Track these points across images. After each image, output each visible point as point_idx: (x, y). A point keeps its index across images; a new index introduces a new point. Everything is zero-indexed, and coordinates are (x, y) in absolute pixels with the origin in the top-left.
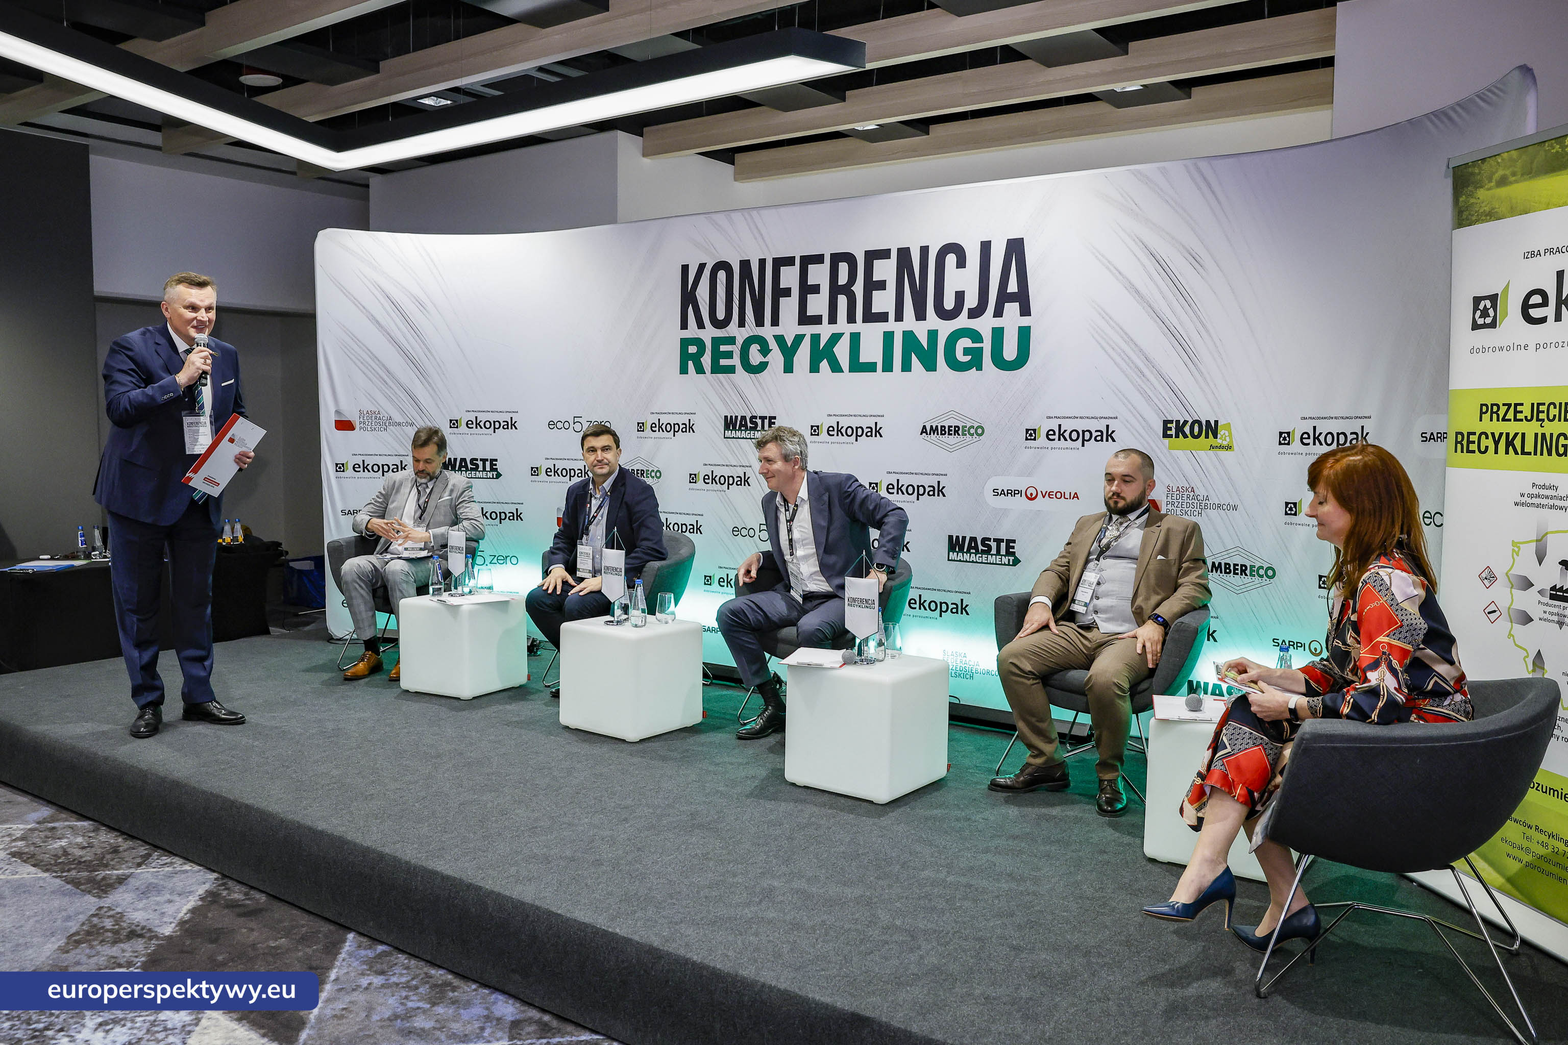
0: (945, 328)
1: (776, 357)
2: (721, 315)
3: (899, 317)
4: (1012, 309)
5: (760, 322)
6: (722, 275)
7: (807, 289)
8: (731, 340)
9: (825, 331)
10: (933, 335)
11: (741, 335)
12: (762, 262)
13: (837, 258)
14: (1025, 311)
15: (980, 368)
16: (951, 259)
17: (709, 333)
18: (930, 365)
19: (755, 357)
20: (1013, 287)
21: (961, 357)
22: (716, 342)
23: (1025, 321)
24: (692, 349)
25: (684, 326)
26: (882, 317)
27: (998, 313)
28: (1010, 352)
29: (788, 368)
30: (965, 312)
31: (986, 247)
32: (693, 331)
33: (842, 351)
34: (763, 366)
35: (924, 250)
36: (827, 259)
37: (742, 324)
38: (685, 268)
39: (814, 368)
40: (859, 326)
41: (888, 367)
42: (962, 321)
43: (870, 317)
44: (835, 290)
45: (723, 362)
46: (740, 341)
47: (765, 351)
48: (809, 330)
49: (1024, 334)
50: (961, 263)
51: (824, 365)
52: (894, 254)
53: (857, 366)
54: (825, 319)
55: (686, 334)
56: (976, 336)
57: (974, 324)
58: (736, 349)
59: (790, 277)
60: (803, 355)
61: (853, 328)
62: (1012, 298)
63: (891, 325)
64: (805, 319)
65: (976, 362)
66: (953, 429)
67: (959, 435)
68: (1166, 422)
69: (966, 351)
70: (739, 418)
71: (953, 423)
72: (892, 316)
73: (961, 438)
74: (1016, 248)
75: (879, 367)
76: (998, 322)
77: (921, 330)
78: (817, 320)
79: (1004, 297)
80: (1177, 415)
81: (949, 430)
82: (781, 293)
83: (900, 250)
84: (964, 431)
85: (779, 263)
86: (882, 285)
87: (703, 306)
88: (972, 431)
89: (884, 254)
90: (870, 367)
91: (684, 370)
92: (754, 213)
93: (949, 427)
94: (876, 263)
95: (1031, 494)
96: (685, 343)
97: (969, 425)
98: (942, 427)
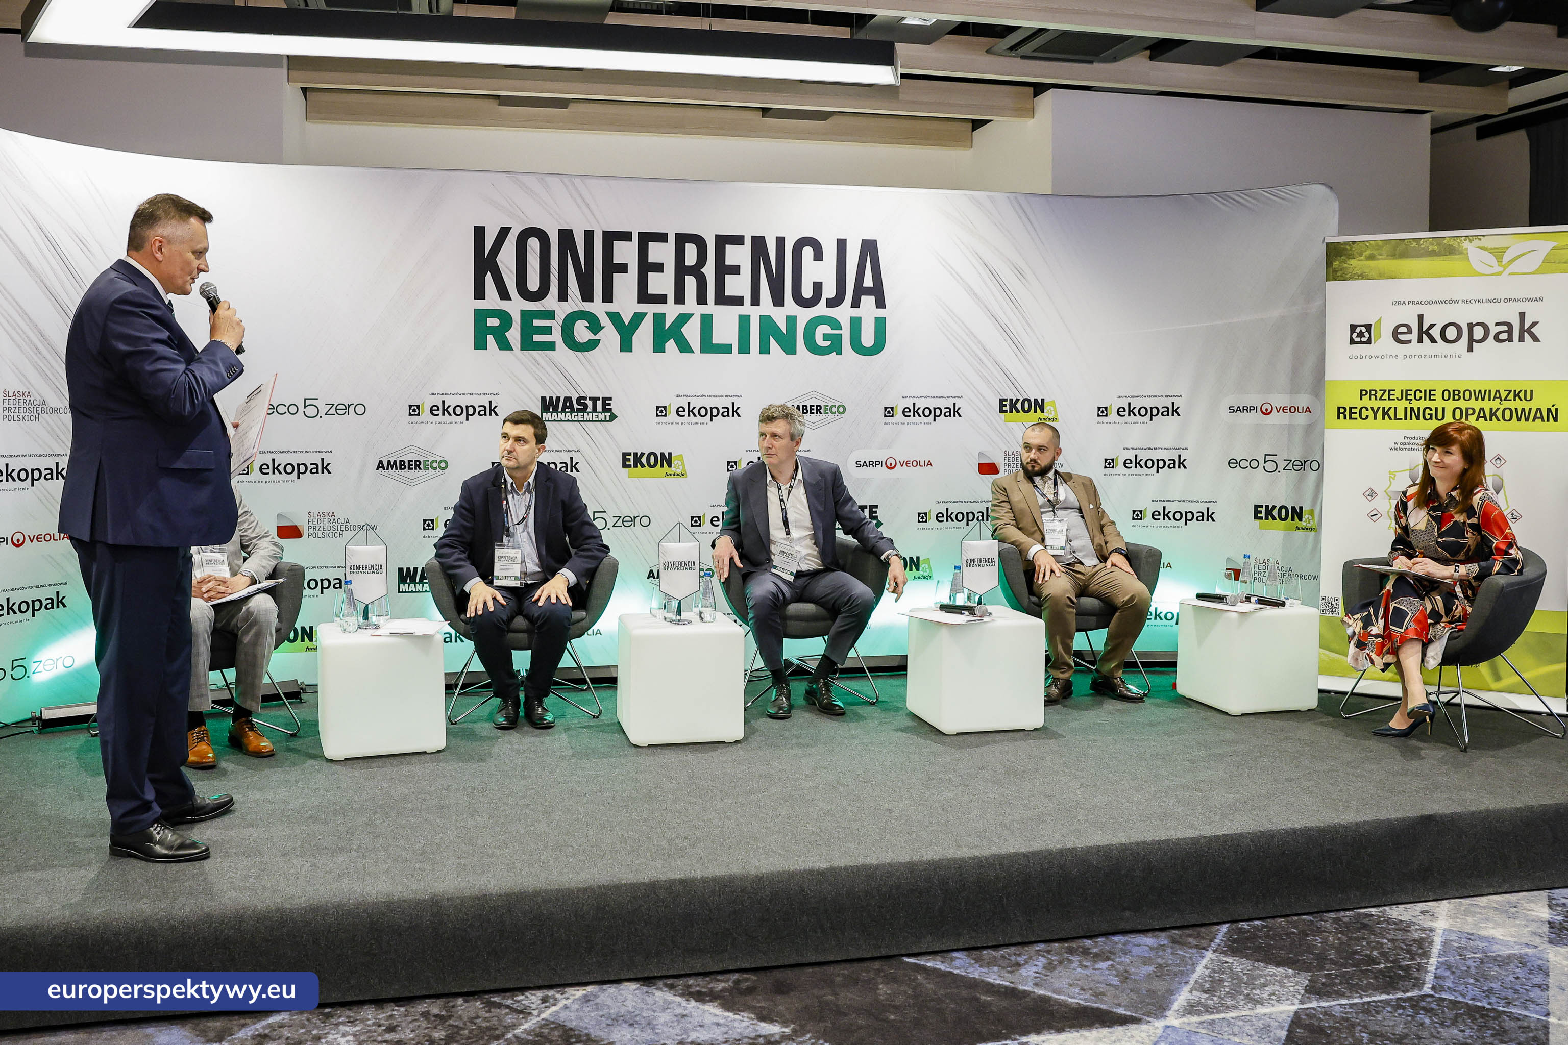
0: (804, 315)
1: (610, 335)
2: (533, 284)
3: (755, 301)
4: (868, 301)
5: (587, 296)
6: (533, 244)
7: (646, 267)
8: (550, 315)
9: (671, 311)
10: (791, 321)
11: (562, 310)
12: (589, 235)
13: (682, 240)
14: (881, 304)
15: (839, 353)
16: (808, 252)
17: (516, 306)
18: (790, 349)
19: (582, 332)
20: (868, 282)
21: (820, 342)
22: (527, 316)
23: (881, 313)
24: (493, 322)
25: (480, 293)
26: (737, 301)
27: (856, 304)
28: (868, 339)
29: (626, 346)
30: (823, 301)
31: (842, 245)
32: (492, 300)
33: (692, 332)
34: (592, 345)
35: (780, 242)
36: (672, 239)
37: (563, 296)
38: (479, 232)
39: (659, 347)
40: (710, 308)
41: (744, 348)
42: (821, 309)
43: (722, 299)
44: (681, 270)
45: (537, 338)
46: (561, 316)
47: (595, 325)
48: (650, 309)
49: (880, 324)
50: (818, 256)
51: (671, 345)
52: (748, 241)
53: (708, 346)
54: (671, 298)
55: (481, 304)
56: (834, 323)
57: (833, 312)
58: (556, 325)
59: (626, 252)
60: (644, 335)
61: (703, 309)
62: (868, 291)
63: (747, 308)
64: (644, 296)
65: (835, 346)
66: (815, 408)
67: (821, 413)
68: (1001, 401)
69: (826, 337)
70: (562, 399)
71: (815, 402)
72: (747, 300)
73: (823, 416)
74: (869, 248)
75: (735, 348)
76: (855, 312)
77: (779, 316)
78: (661, 299)
79: (860, 291)
80: (1011, 394)
81: (811, 409)
82: (612, 268)
83: (754, 238)
84: (826, 409)
85: (610, 237)
86: (736, 270)
87: (508, 275)
88: (834, 410)
89: (738, 240)
90: (726, 349)
91: (480, 344)
92: (577, 181)
93: (811, 406)
94: (728, 247)
95: (891, 464)
96: (480, 316)
97: (830, 404)
98: (803, 406)
